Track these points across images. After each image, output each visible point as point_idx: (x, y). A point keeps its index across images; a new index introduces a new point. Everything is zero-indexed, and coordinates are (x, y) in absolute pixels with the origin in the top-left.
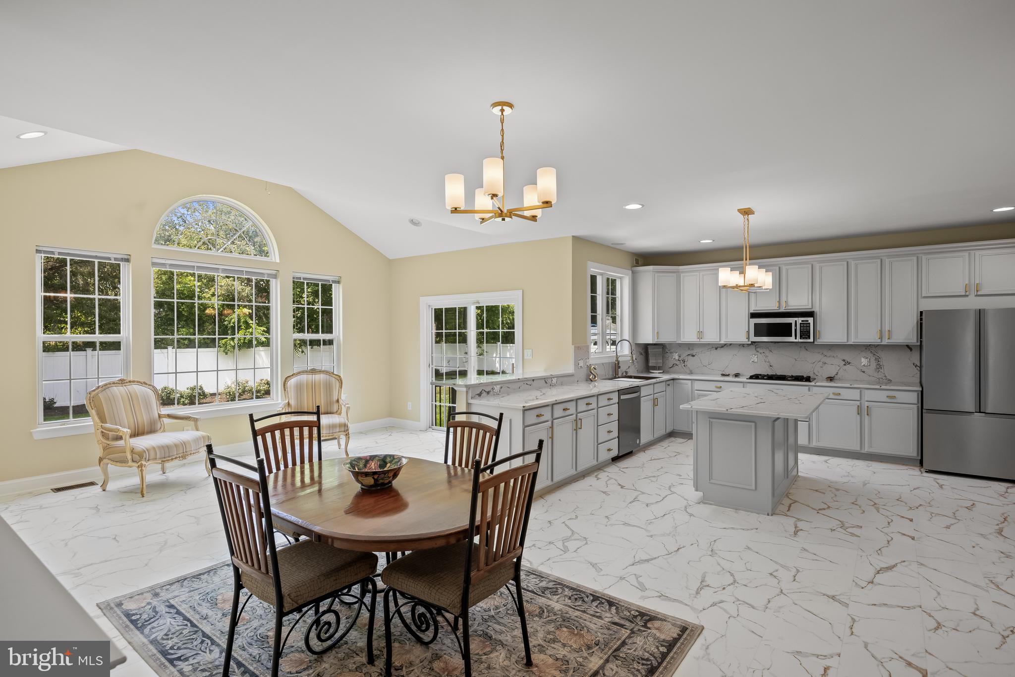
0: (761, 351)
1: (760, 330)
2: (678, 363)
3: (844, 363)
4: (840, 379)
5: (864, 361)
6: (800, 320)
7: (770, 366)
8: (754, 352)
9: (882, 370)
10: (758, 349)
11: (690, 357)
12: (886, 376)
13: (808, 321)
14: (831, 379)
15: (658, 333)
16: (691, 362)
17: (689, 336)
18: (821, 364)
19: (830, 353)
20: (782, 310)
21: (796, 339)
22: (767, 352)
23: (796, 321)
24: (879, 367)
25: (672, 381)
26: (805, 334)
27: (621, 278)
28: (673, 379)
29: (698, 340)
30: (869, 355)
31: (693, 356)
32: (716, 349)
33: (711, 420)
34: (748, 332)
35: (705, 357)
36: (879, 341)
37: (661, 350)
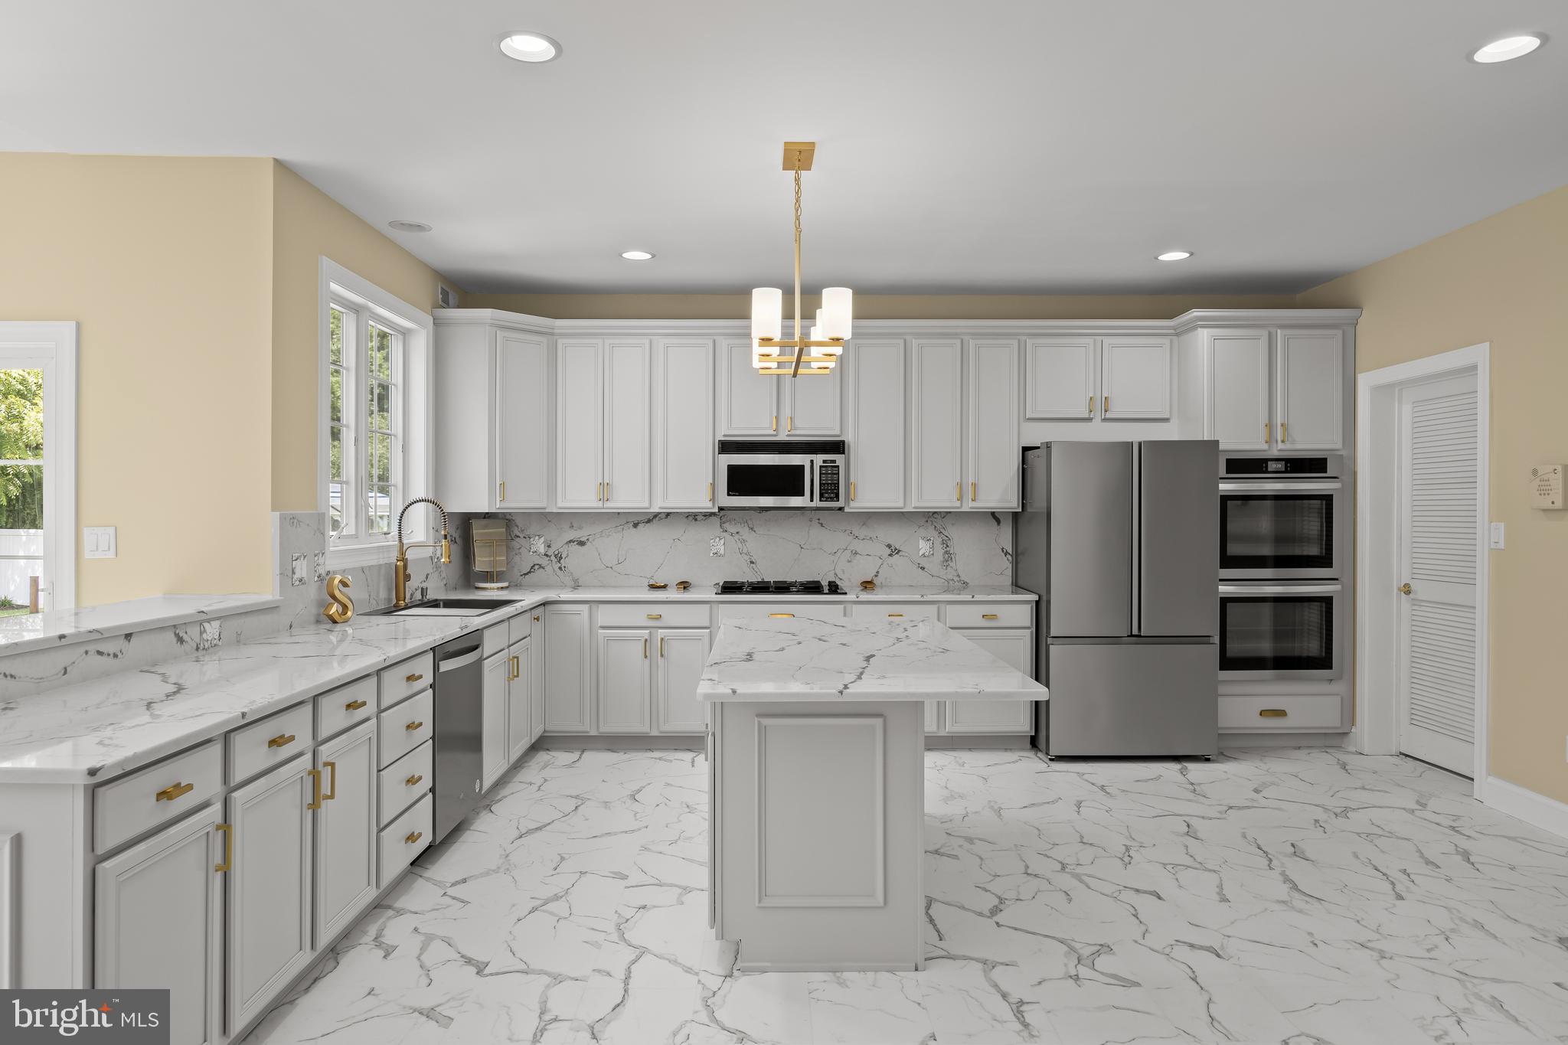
0: (732, 528)
1: (741, 481)
2: (544, 561)
3: (889, 551)
4: (882, 586)
5: (924, 547)
6: (819, 459)
7: (752, 562)
8: (718, 531)
9: (951, 564)
10: (726, 526)
11: (574, 547)
12: (958, 576)
13: (834, 461)
14: (867, 585)
15: (503, 485)
16: (575, 559)
17: (577, 495)
18: (848, 553)
19: (863, 532)
20: (783, 437)
21: (812, 500)
22: (745, 532)
23: (812, 461)
24: (948, 557)
25: (542, 609)
26: (830, 489)
27: (405, 333)
28: (544, 604)
29: (600, 504)
30: (932, 533)
31: (582, 543)
32: (635, 525)
33: (766, 721)
34: (713, 485)
35: (609, 545)
36: (958, 504)
37: (504, 530)
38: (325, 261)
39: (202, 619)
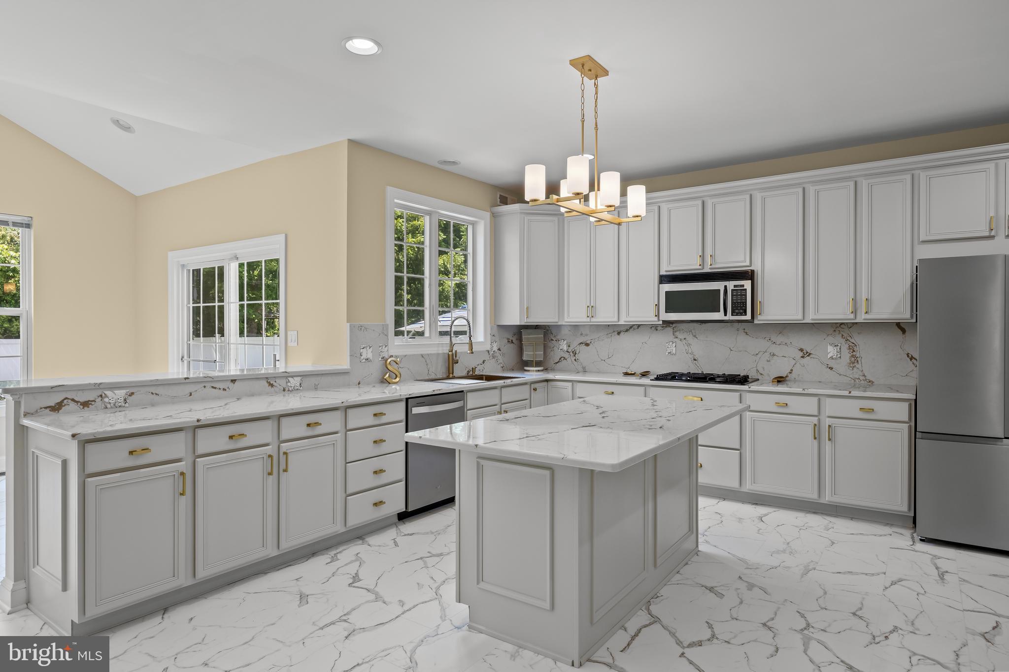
0: (681, 336)
1: (674, 302)
2: (566, 355)
3: (801, 354)
4: (795, 380)
5: (832, 351)
6: (731, 285)
7: (695, 360)
8: (672, 338)
9: (857, 366)
10: (677, 334)
11: (583, 347)
12: (864, 375)
13: (743, 286)
14: (780, 380)
15: (527, 308)
16: (584, 354)
17: (575, 314)
18: (767, 354)
19: (780, 339)
20: (707, 270)
21: (725, 315)
22: (690, 338)
23: (726, 287)
24: (855, 360)
25: (545, 383)
26: (739, 307)
27: (474, 224)
28: (547, 381)
29: (588, 319)
30: (839, 340)
31: (587, 345)
32: (619, 333)
33: (483, 462)
34: (658, 306)
35: (604, 345)
36: (852, 316)
37: (542, 336)
38: (390, 190)
39: (287, 376)
